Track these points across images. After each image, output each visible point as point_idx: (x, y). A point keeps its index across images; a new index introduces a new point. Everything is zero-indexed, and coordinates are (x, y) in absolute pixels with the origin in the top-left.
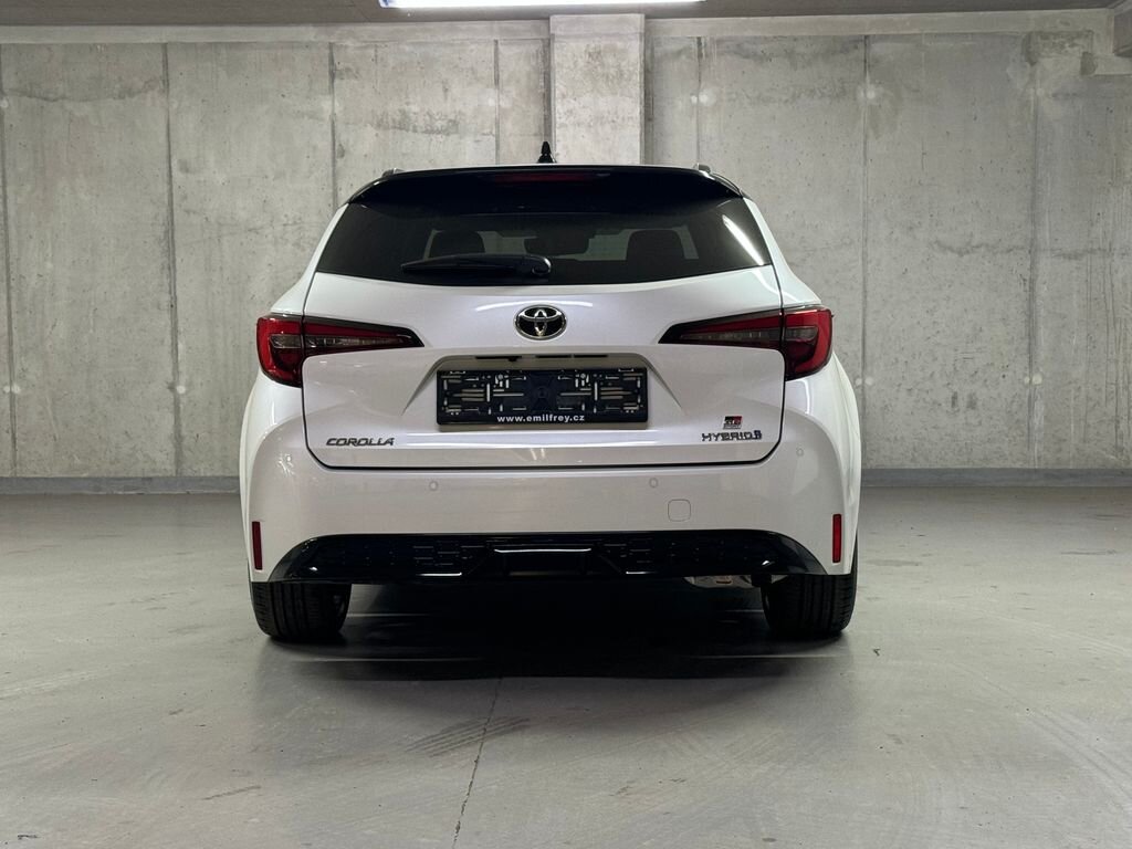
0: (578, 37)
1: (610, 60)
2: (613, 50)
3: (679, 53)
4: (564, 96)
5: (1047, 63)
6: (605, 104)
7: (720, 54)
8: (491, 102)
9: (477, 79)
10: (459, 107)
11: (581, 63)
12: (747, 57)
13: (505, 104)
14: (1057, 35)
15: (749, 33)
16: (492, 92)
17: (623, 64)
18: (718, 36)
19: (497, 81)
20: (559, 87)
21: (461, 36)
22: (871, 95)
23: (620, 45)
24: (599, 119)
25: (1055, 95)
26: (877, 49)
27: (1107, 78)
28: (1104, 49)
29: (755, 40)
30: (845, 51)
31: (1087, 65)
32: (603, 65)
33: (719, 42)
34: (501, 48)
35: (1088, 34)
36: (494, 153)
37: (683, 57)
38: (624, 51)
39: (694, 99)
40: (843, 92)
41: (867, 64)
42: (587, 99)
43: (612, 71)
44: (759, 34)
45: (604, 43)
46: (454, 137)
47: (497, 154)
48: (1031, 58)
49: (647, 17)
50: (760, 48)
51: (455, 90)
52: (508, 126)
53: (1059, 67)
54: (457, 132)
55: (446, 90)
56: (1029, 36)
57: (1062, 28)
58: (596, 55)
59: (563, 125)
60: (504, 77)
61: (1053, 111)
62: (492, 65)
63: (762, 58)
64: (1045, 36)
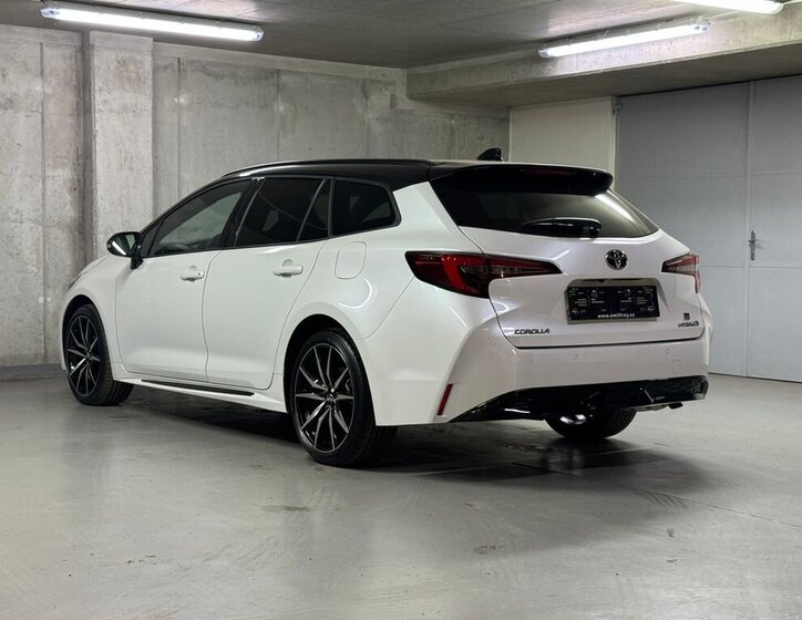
0: (109, 48)
1: (132, 68)
2: (134, 61)
3: (166, 67)
4: (101, 90)
5: (374, 98)
6: (129, 98)
7: (193, 71)
8: (38, 88)
9: (28, 70)
10: (14, 89)
11: (113, 68)
12: (209, 75)
13: (48, 90)
14: (379, 81)
15: (210, 59)
16: (39, 80)
17: (141, 71)
18: (190, 58)
19: (42, 73)
20: (98, 83)
21: (16, 36)
22: (282, 108)
23: (138, 57)
24: (125, 108)
25: (378, 119)
26: (284, 78)
27: (403, 111)
28: (401, 93)
29: (213, 64)
30: (267, 78)
31: (393, 104)
32: (127, 70)
33: (192, 62)
34: (45, 48)
35: (393, 83)
36: (40, 126)
37: (169, 70)
38: (141, 62)
39: (176, 100)
40: (265, 105)
41: (279, 88)
42: (116, 93)
43: (133, 75)
44: (215, 60)
45: (128, 55)
46: (10, 111)
47: (43, 127)
48: (366, 95)
49: (155, 40)
50: (217, 70)
51: (11, 76)
52: (51, 107)
53: (379, 101)
54: (12, 108)
55: (4, 75)
56: (365, 80)
57: (381, 78)
58: (122, 63)
59: (100, 111)
60: (47, 70)
61: (377, 128)
62: (38, 60)
63: (218, 77)
64: (373, 82)
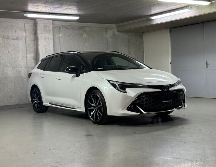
0: (41, 23)
1: (47, 28)
2: (48, 26)
3: (56, 27)
4: (40, 34)
5: (108, 32)
6: (47, 35)
7: (63, 28)
8: (24, 34)
9: (22, 30)
10: (18, 35)
11: (42, 28)
12: (67, 28)
13: (27, 35)
14: (109, 28)
15: (67, 25)
16: (24, 32)
17: (50, 29)
18: (62, 25)
19: (25, 30)
20: (39, 32)
21: (18, 22)
22: (85, 36)
23: (49, 25)
24: (46, 38)
25: (110, 37)
26: (86, 28)
27: (116, 35)
28: (115, 31)
29: (68, 26)
30: (81, 29)
31: (113, 33)
32: (46, 29)
33: (62, 26)
34: (26, 24)
35: (113, 28)
36: (25, 43)
37: (57, 28)
38: (49, 26)
39: (59, 35)
40: (81, 35)
41: (84, 31)
42: (44, 34)
43: (48, 30)
44: (68, 25)
45: (46, 25)
46: (18, 40)
47: (26, 44)
48: (106, 31)
49: (53, 21)
50: (68, 27)
51: (18, 31)
52: (28, 39)
53: (110, 33)
54: (18, 39)
55: (16, 31)
56: (106, 28)
57: (110, 27)
58: (45, 27)
59: (40, 39)
60: (26, 30)
61: (110, 40)
62: (24, 27)
63: (69, 29)
64: (108, 28)
